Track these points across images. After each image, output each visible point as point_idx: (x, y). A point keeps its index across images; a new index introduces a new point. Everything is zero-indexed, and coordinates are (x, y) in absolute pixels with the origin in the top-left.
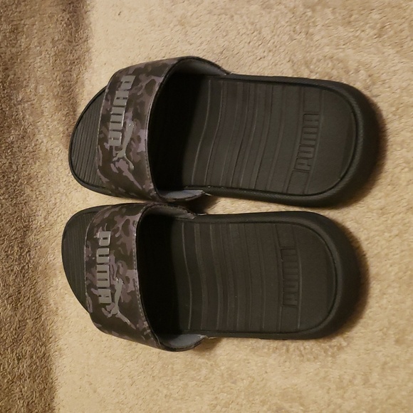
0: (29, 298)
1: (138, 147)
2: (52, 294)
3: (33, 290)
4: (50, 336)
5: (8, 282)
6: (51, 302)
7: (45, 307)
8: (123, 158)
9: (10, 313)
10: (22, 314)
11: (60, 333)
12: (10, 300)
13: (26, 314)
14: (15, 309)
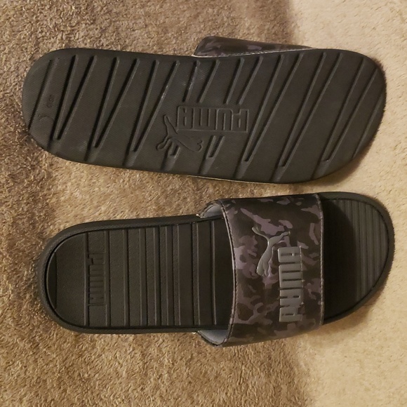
0: (279, 363)
1: (244, 251)
2: (302, 355)
3: (282, 354)
4: (306, 398)
5: (257, 349)
6: (302, 363)
7: (296, 369)
8: (270, 236)
9: (264, 381)
10: (276, 381)
11: (314, 395)
12: (263, 367)
13: (280, 379)
14: (269, 375)
